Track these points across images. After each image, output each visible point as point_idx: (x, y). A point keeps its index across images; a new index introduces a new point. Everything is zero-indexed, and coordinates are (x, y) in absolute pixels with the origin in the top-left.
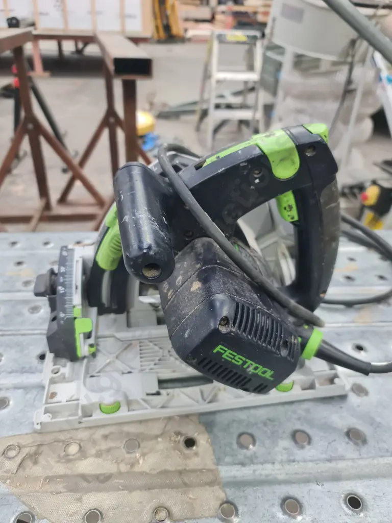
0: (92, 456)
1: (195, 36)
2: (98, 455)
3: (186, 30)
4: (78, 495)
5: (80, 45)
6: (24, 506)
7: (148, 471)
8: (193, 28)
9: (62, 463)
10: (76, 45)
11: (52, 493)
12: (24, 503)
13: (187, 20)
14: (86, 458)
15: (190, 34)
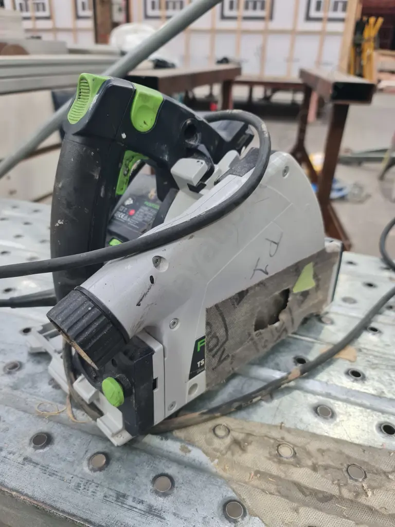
0: (308, 466)
1: (388, 87)
2: (315, 468)
3: (379, 81)
4: (295, 505)
5: (269, 93)
6: (234, 493)
7: (378, 508)
8: (388, 79)
9: (274, 462)
10: (265, 92)
11: (263, 491)
12: (234, 491)
13: (381, 71)
14: (301, 466)
15: (383, 85)
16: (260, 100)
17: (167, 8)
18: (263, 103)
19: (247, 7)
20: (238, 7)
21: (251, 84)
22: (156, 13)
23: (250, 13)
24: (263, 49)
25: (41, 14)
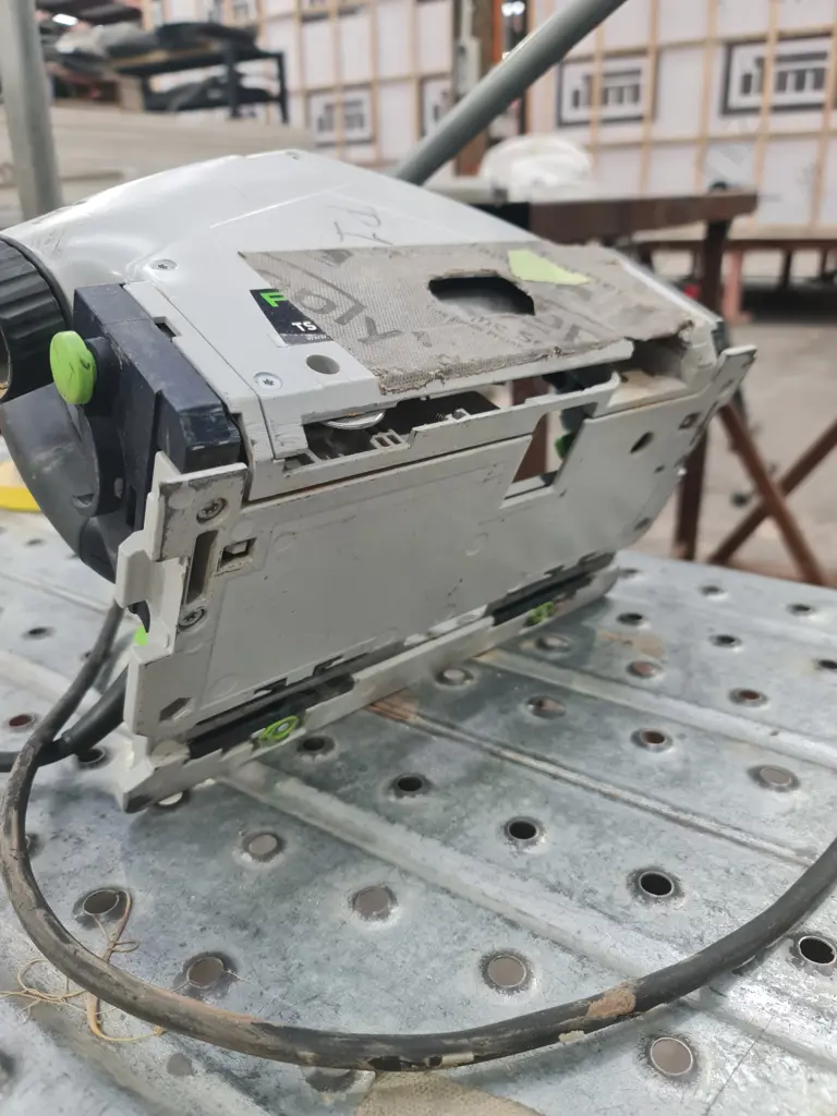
5: (831, 264)
16: (812, 280)
17: (605, 100)
18: (817, 287)
19: (781, 85)
20: (761, 89)
21: (789, 247)
22: (582, 113)
23: (791, 97)
24: (818, 170)
25: (356, 134)
